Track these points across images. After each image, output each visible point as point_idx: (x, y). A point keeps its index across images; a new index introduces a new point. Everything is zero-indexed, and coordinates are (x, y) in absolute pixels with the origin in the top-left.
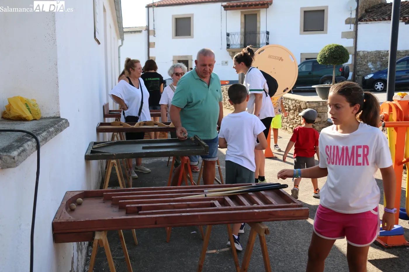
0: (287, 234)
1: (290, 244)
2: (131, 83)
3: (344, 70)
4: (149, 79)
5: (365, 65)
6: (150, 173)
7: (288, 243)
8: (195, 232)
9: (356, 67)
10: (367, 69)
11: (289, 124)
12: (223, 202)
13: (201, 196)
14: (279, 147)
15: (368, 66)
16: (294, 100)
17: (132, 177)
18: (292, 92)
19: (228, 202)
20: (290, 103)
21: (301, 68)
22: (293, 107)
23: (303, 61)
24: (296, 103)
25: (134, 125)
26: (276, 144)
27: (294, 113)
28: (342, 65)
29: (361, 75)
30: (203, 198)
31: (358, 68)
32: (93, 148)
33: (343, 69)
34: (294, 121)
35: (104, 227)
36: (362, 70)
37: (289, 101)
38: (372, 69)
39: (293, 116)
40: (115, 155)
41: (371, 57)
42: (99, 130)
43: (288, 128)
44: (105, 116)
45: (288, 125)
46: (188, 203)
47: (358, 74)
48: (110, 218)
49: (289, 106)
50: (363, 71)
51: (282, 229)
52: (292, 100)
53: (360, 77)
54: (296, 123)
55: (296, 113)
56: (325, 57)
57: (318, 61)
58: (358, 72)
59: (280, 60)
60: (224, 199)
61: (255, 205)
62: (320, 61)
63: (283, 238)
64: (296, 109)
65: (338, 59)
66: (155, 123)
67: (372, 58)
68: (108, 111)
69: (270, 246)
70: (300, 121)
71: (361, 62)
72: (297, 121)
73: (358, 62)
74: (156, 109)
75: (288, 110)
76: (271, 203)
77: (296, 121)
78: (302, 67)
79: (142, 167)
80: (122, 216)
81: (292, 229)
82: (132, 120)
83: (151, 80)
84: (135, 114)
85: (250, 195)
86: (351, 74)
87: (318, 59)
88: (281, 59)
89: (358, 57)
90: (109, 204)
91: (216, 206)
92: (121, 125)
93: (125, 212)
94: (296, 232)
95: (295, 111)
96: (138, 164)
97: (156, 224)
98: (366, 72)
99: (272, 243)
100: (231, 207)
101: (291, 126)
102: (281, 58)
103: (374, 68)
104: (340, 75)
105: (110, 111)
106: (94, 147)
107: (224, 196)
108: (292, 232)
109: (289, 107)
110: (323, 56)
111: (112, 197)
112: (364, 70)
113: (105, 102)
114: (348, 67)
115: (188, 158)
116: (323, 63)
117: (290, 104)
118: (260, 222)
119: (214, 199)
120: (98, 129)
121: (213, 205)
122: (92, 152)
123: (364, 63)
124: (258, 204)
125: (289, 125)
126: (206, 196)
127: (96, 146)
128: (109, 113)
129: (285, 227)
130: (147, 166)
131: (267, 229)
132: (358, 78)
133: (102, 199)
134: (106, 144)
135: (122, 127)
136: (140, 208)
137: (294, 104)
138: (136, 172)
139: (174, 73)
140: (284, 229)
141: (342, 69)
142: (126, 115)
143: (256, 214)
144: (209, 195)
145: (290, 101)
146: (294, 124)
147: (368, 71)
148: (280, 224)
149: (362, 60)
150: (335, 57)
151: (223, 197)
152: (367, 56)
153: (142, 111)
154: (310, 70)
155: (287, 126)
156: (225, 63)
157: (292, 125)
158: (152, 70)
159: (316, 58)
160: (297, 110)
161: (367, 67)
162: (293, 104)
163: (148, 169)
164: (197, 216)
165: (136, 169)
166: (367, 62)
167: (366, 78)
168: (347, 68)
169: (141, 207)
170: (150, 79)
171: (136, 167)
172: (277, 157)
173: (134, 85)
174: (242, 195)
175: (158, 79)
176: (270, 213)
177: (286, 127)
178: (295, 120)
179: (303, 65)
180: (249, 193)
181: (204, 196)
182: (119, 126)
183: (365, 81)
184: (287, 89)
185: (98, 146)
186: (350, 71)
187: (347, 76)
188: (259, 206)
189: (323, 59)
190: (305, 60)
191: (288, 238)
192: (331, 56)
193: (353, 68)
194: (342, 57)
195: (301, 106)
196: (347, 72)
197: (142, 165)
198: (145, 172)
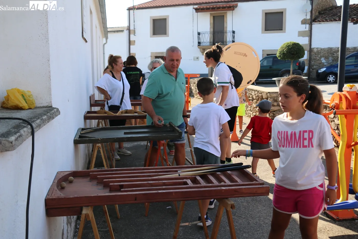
0: (251, 208)
2: (114, 76)
3: (301, 65)
4: (130, 73)
5: (318, 60)
6: (131, 155)
7: (251, 217)
8: (170, 207)
10: (320, 64)
11: (253, 112)
12: (194, 180)
13: (175, 175)
15: (321, 61)
16: (257, 91)
17: (115, 159)
18: (255, 84)
19: (199, 180)
20: (253, 94)
21: (263, 63)
22: (256, 97)
23: (264, 57)
26: (241, 130)
28: (299, 60)
29: (315, 69)
30: (177, 177)
31: (312, 63)
32: (81, 134)
35: (90, 203)
36: (316, 64)
37: (252, 92)
38: (325, 64)
40: (100, 139)
41: (324, 53)
42: (86, 118)
44: (91, 105)
45: (251, 113)
46: (164, 181)
47: (313, 68)
48: (96, 195)
51: (246, 205)
52: (255, 91)
53: (315, 71)
56: (284, 53)
58: (313, 66)
59: (244, 56)
60: (195, 178)
61: (223, 183)
62: (279, 57)
63: (247, 212)
64: (259, 99)
65: (295, 55)
67: (325, 54)
69: (236, 219)
71: (315, 58)
73: (313, 57)
74: (137, 99)
76: (237, 182)
79: (124, 150)
80: (106, 193)
81: (255, 204)
82: (115, 108)
83: (131, 74)
84: (117, 103)
85: (218, 175)
86: (306, 68)
87: (278, 55)
89: (313, 53)
90: (95, 182)
91: (188, 184)
93: (109, 189)
94: (259, 207)
95: (257, 100)
96: (120, 147)
97: (136, 200)
98: (320, 66)
99: (238, 217)
100: (201, 185)
102: (245, 54)
103: (327, 63)
104: (297, 69)
105: (96, 101)
106: (82, 132)
107: (195, 175)
108: (255, 207)
109: (252, 97)
110: (282, 52)
111: (98, 177)
112: (318, 64)
113: (91, 93)
114: (304, 62)
116: (282, 59)
117: (253, 95)
118: (227, 198)
119: (186, 178)
121: (186, 183)
122: (80, 137)
123: (318, 58)
124: (225, 182)
126: (179, 175)
127: (84, 132)
128: (95, 103)
129: (249, 203)
130: (128, 149)
131: (233, 204)
132: (313, 71)
133: (89, 179)
135: (106, 115)
137: (257, 95)
138: (119, 155)
139: (153, 68)
140: (248, 205)
141: (298, 64)
142: (109, 105)
143: (223, 191)
144: (182, 174)
145: (253, 92)
147: (321, 65)
148: (245, 200)
149: (317, 55)
150: (292, 53)
152: (320, 52)
153: (124, 100)
154: (271, 64)
156: (196, 58)
158: (133, 65)
159: (273, 55)
163: (129, 152)
164: (172, 193)
166: (321, 57)
167: (319, 71)
169: (123, 185)
170: (131, 73)
173: (116, 78)
174: (211, 174)
175: (138, 72)
176: (235, 190)
179: (265, 60)
180: (217, 173)
181: (178, 175)
182: (104, 114)
183: (318, 75)
184: (251, 81)
185: (85, 132)
186: (305, 65)
187: (303, 69)
188: (226, 184)
189: (282, 54)
190: (266, 56)
191: (251, 212)
192: (289, 52)
193: (308, 62)
194: (298, 53)
195: (262, 97)
196: (303, 66)
197: (123, 148)
198: (126, 155)
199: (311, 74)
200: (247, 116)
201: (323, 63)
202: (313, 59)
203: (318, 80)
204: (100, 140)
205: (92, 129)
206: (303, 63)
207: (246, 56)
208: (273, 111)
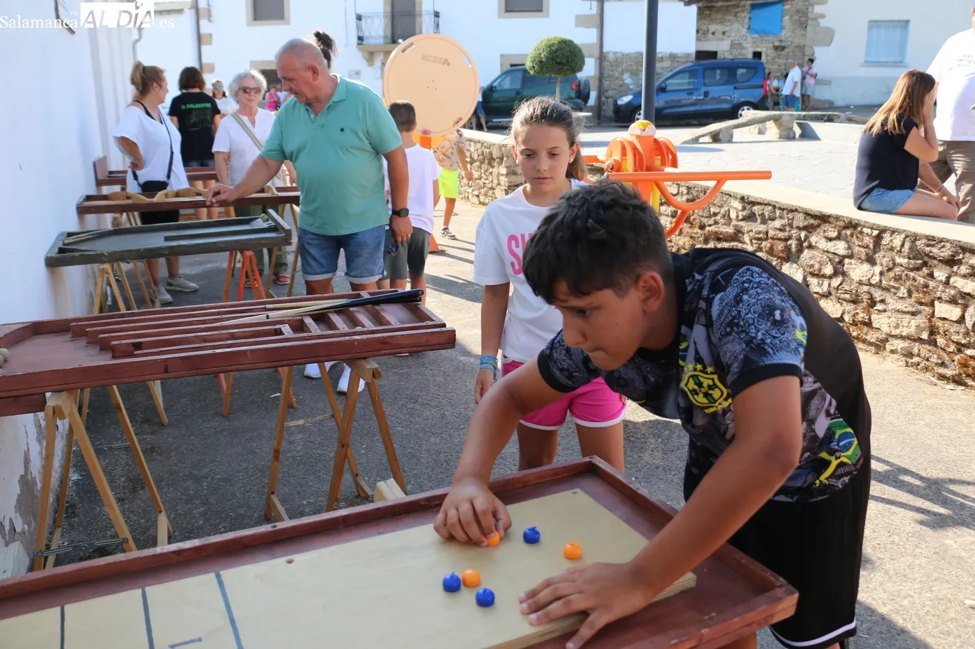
0: (450, 387)
1: (453, 405)
3: (581, 87)
4: (188, 106)
5: (618, 78)
6: (196, 291)
7: (450, 403)
8: (279, 394)
9: (603, 81)
10: (621, 86)
11: (473, 188)
12: (299, 326)
13: (261, 317)
14: (450, 231)
15: (623, 80)
16: (479, 142)
17: (160, 301)
18: (485, 129)
19: (308, 325)
20: (472, 149)
21: (502, 83)
22: (479, 156)
23: (505, 70)
24: (483, 149)
25: (153, 197)
26: (446, 227)
27: (481, 168)
28: (576, 78)
29: (611, 97)
30: (263, 321)
31: (606, 84)
32: (64, 244)
33: (579, 86)
34: (481, 182)
35: (65, 384)
36: (613, 87)
37: (470, 145)
38: (631, 87)
39: (479, 173)
40: (106, 254)
41: (629, 63)
42: (82, 211)
43: (470, 197)
44: (99, 183)
45: (470, 190)
46: (231, 331)
47: (606, 94)
48: (76, 365)
49: (471, 155)
50: (615, 89)
51: (442, 380)
52: (476, 142)
53: (611, 101)
54: (485, 186)
55: (485, 166)
56: (541, 62)
57: (528, 68)
58: (607, 91)
59: (443, 64)
60: (302, 321)
61: (359, 329)
62: (531, 69)
63: (442, 394)
64: (484, 159)
65: (565, 65)
66: (197, 191)
67: (631, 65)
68: (107, 173)
69: (417, 410)
70: (492, 181)
71: (610, 73)
72: (487, 182)
73: (606, 72)
74: (207, 165)
75: (470, 162)
76: (389, 324)
77: (484, 183)
78: (503, 80)
79: (182, 281)
80: (105, 360)
81: (460, 378)
82: (151, 187)
83: (192, 109)
84: (161, 177)
85: (352, 312)
86: (593, 95)
87: (528, 64)
88: (447, 63)
89: (606, 64)
90: (83, 342)
91: (284, 334)
92: (128, 198)
93: (111, 355)
94: (468, 384)
95: (482, 163)
96: (172, 274)
97: (166, 371)
98: (620, 92)
99: (423, 405)
100: (310, 334)
101: (476, 193)
102: (446, 60)
103: (635, 84)
104: (574, 96)
105: (111, 172)
106: (66, 242)
107: (302, 316)
108: (460, 384)
109: (471, 157)
110: (537, 59)
111: (87, 330)
112: (616, 87)
113: (98, 153)
114: (588, 81)
115: (252, 253)
116: (537, 73)
117: (473, 151)
118: (365, 358)
119: (282, 322)
120: (81, 207)
121: (279, 332)
122: (61, 251)
123: (617, 74)
124: (364, 326)
125: (473, 191)
126: (268, 317)
127: (71, 240)
128: (109, 177)
129: (449, 376)
130: (192, 278)
131: (377, 369)
132: (607, 102)
133: (70, 336)
134: (92, 235)
135: (130, 201)
136: (138, 346)
137: (480, 151)
138: (168, 291)
139: (240, 89)
140: (446, 380)
141: (576, 86)
142: (142, 180)
143: (356, 344)
144: (274, 315)
145: (472, 144)
146: (481, 188)
147: (623, 88)
148: (440, 371)
149: (614, 68)
150: (559, 60)
151: (300, 318)
152: (621, 62)
153: (173, 168)
154: (518, 86)
155: (468, 193)
156: (354, 73)
157: (478, 190)
158: (194, 87)
159: (524, 65)
160: (486, 162)
161: (622, 82)
162: (477, 150)
163: (193, 285)
164: (245, 352)
165: (170, 284)
166: (622, 73)
167: (620, 102)
168: (585, 83)
169: (140, 343)
170: (192, 106)
171: (169, 281)
172: (444, 251)
173: (154, 116)
174: (336, 312)
175: (208, 105)
176: (383, 341)
177: (466, 195)
178: (483, 180)
179: (506, 77)
180: (351, 309)
181: (266, 317)
182: (124, 199)
183: (617, 109)
184: (461, 119)
185: (73, 240)
186: (591, 89)
187: (586, 98)
188: (365, 329)
189: (536, 64)
190: (509, 68)
191: (451, 395)
192: (552, 60)
193: (597, 83)
194: (572, 60)
195: (492, 155)
196: (587, 90)
197: (180, 277)
198: (187, 290)
199: (604, 108)
200: (462, 198)
201: (628, 85)
202: (607, 75)
203: (617, 121)
204: (106, 256)
205: (92, 233)
206: (587, 83)
207: (449, 64)
208: (513, 186)
